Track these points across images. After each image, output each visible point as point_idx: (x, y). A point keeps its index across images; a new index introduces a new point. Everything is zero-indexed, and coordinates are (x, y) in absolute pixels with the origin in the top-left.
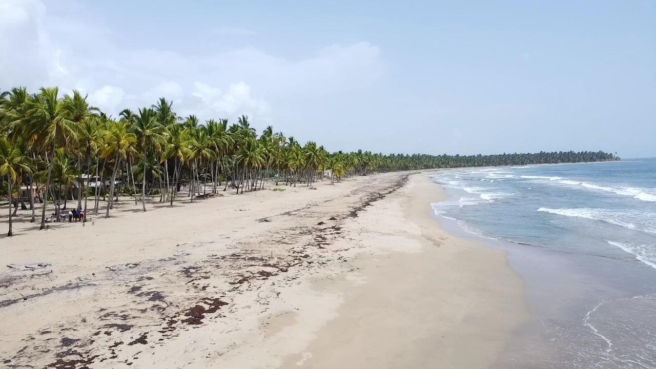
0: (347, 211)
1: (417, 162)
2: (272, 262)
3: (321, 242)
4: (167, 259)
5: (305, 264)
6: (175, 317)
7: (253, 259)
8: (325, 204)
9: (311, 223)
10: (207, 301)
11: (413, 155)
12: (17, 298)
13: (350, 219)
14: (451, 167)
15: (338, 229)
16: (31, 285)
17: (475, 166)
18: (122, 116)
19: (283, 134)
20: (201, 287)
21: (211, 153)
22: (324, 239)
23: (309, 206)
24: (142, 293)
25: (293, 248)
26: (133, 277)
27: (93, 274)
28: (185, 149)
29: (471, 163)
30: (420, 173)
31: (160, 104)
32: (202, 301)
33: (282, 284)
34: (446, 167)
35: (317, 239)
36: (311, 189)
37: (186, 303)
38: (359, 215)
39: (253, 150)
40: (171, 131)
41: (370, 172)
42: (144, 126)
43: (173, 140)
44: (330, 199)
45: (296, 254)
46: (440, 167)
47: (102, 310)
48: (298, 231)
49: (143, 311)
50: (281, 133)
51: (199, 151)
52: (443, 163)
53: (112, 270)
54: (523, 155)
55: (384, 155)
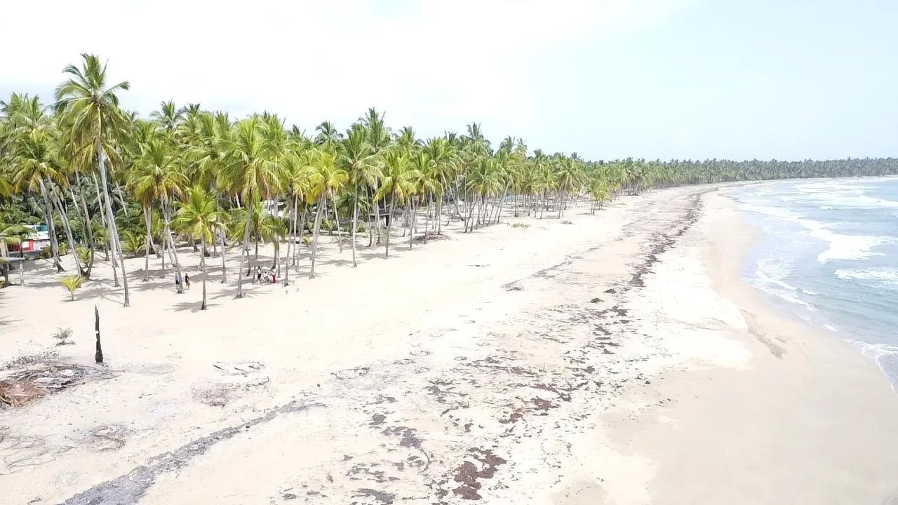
0: (627, 273)
1: (713, 171)
2: (546, 380)
3: (604, 341)
4: (403, 361)
5: (592, 386)
6: (443, 482)
7: (517, 371)
8: (591, 255)
9: (580, 296)
10: (476, 453)
11: (706, 162)
12: (238, 425)
13: (634, 292)
14: (764, 179)
15: (623, 313)
16: (250, 405)
17: (801, 177)
18: (320, 132)
19: (523, 141)
20: (462, 424)
21: (437, 186)
22: (607, 333)
23: (569, 260)
24: (389, 428)
25: (569, 352)
26: (368, 393)
27: (319, 386)
28: (405, 183)
29: (795, 173)
30: (717, 190)
31: (370, 117)
32: (470, 453)
33: (571, 428)
34: (757, 179)
35: (598, 332)
36: (565, 223)
37: (451, 456)
38: (646, 282)
39: (489, 174)
40: (387, 157)
41: (643, 189)
42: (355, 156)
43: (391, 170)
44: (596, 246)
45: (575, 365)
46: (746, 179)
47: (347, 458)
48: (566, 316)
49: (400, 466)
50: (521, 140)
51: (422, 183)
52: (752, 173)
53: (339, 378)
54: (880, 161)
55: (662, 162)
